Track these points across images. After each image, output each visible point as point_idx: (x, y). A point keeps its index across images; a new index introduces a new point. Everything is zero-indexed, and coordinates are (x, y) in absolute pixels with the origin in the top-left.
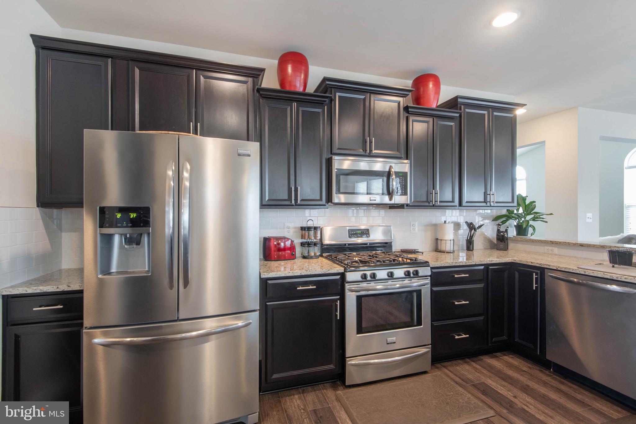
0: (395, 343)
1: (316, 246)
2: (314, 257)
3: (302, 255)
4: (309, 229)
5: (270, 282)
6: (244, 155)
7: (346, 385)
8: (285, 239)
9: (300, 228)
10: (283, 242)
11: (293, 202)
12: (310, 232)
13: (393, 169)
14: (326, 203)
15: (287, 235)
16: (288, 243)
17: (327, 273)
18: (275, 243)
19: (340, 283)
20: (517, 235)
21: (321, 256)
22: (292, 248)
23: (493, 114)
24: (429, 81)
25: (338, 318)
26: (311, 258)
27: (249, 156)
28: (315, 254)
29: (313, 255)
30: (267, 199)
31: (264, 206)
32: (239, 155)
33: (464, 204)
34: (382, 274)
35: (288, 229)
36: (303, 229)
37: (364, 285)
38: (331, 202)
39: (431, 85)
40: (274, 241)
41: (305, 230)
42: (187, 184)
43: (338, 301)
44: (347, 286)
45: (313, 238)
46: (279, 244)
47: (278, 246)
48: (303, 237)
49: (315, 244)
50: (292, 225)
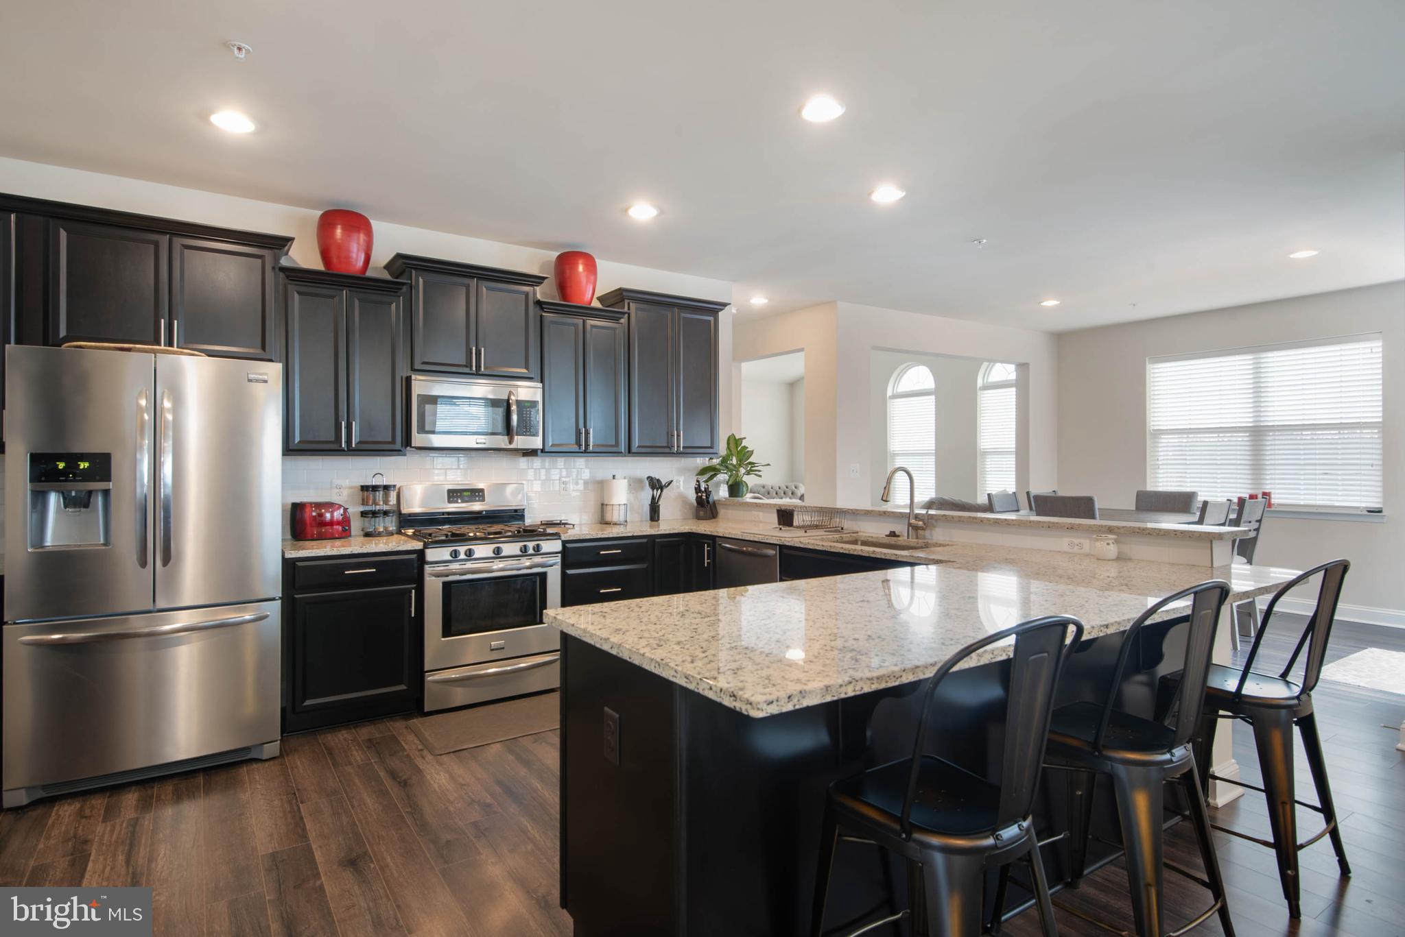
0: (503, 648)
1: (388, 516)
2: (383, 534)
3: (363, 530)
4: (375, 488)
5: (299, 564)
6: (257, 381)
7: (426, 710)
8: (330, 506)
9: (360, 488)
10: (329, 512)
11: (343, 446)
12: (377, 493)
13: (514, 395)
14: (402, 446)
15: (335, 499)
16: (338, 515)
17: (395, 550)
18: (314, 514)
19: (416, 565)
20: (730, 497)
21: (399, 533)
22: (345, 522)
23: (679, 316)
24: (578, 264)
25: (413, 615)
26: (379, 535)
27: (265, 381)
28: (386, 528)
29: (381, 530)
30: (297, 439)
31: (289, 450)
32: (250, 381)
33: (634, 449)
34: (483, 550)
35: (338, 490)
36: (364, 488)
37: (455, 566)
38: (411, 447)
39: (581, 268)
40: (312, 511)
41: (367, 490)
42: (169, 417)
43: (413, 591)
44: (428, 569)
45: (381, 503)
46: (321, 515)
47: (318, 519)
48: (364, 502)
49: (386, 513)
50: (347, 483)
